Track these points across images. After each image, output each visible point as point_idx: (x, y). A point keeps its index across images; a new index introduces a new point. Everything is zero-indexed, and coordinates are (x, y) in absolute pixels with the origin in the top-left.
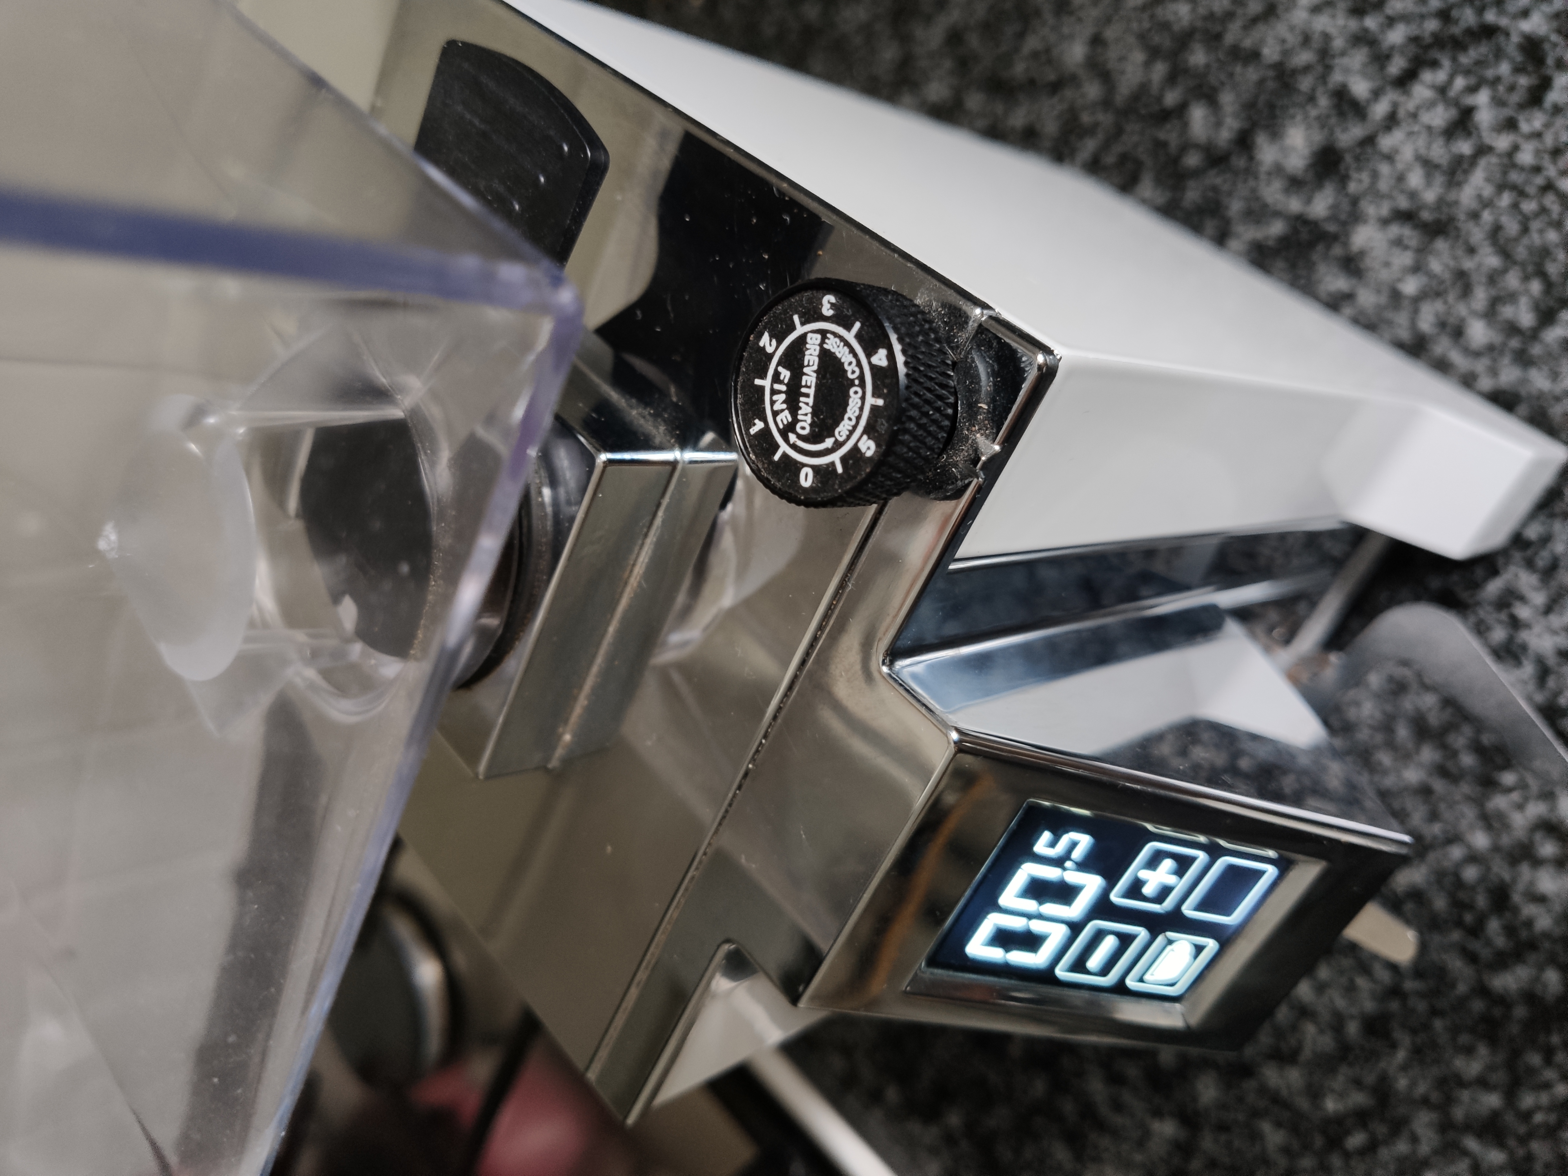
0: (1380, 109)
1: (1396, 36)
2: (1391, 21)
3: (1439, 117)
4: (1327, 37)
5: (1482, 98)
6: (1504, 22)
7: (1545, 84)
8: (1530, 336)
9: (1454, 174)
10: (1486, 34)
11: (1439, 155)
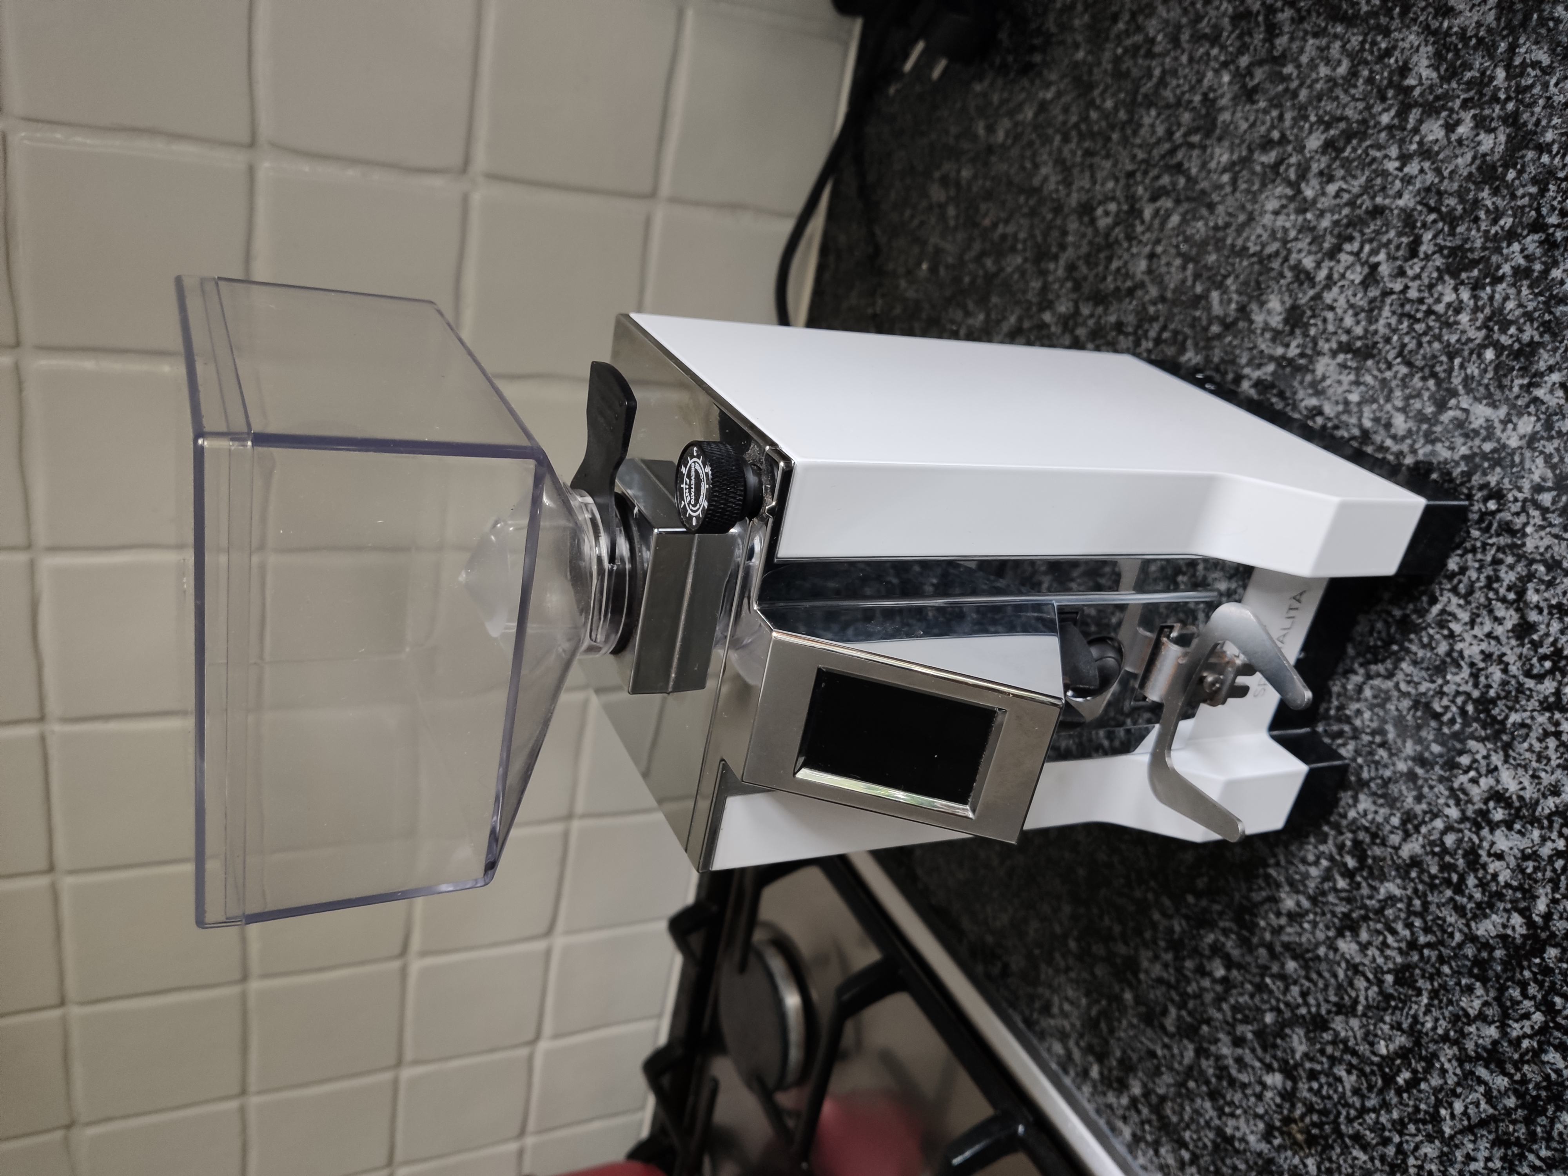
0: (1322, 274)
1: (1326, 223)
2: (1322, 214)
3: (1358, 274)
4: (1285, 230)
5: (1382, 256)
6: (1387, 202)
7: (1417, 241)
8: (1433, 421)
9: (1372, 311)
10: (1377, 211)
11: (1360, 301)
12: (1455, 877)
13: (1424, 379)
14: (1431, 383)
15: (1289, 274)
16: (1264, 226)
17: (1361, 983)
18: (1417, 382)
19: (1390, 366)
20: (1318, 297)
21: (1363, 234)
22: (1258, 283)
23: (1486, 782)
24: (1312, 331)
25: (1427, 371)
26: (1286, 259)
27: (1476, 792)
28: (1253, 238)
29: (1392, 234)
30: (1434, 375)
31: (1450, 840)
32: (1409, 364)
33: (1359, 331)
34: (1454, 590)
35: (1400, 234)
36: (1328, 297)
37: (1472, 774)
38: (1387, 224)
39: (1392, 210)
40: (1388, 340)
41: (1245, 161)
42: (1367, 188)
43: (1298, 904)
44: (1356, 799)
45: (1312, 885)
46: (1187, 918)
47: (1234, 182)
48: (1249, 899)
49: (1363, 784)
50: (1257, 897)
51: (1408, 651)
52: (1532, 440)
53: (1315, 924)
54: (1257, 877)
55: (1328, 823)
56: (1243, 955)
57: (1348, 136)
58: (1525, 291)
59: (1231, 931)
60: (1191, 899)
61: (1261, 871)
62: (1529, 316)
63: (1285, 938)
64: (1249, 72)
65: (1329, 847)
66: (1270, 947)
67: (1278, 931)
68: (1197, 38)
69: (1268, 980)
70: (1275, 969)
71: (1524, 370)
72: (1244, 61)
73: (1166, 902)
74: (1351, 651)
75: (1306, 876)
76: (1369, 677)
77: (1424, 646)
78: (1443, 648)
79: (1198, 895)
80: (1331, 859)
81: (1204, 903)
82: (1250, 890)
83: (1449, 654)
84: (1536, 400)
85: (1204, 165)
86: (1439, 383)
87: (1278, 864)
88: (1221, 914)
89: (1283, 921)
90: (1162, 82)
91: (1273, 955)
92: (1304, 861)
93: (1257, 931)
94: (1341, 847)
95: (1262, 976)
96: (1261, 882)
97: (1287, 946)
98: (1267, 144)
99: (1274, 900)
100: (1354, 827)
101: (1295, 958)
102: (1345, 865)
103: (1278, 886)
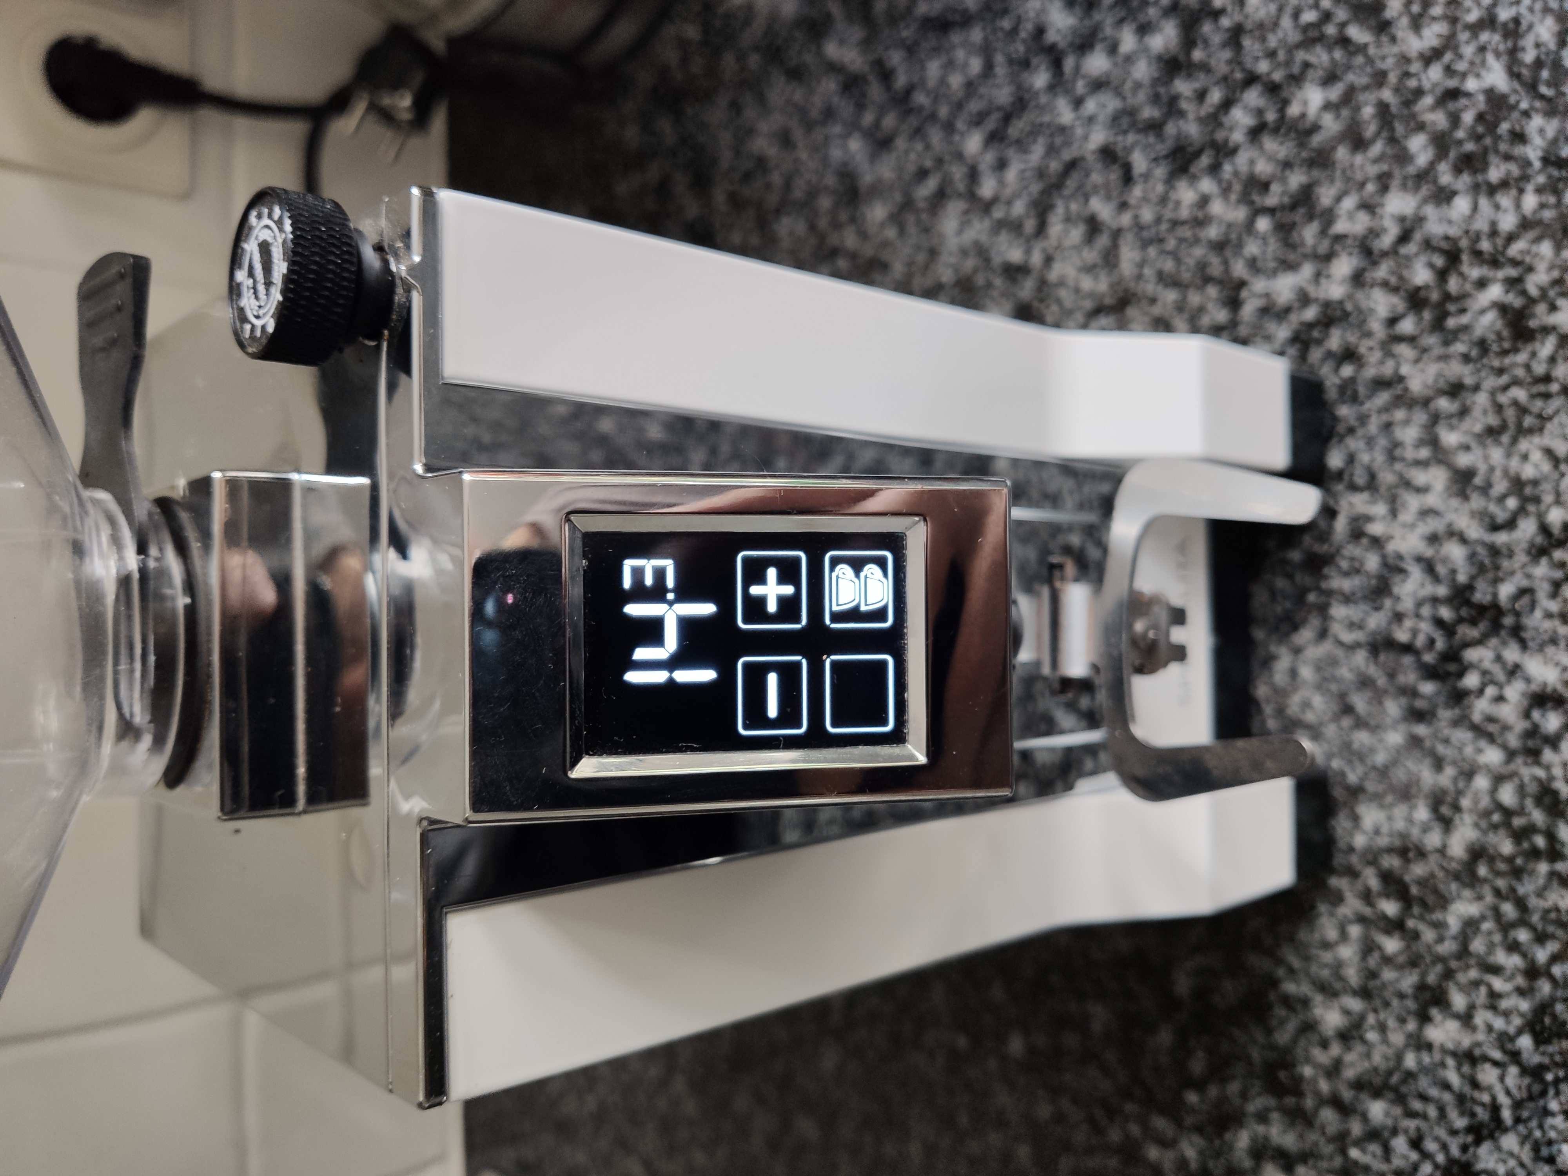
0: (1036, 259)
2: (1010, 203)
3: (1077, 234)
4: (976, 242)
5: (1095, 203)
6: (1077, 152)
7: (1127, 167)
12: (1540, 841)
13: (1200, 291)
14: (1211, 290)
16: (952, 253)
17: (1488, 1075)
20: (1042, 282)
21: (1063, 196)
23: (1514, 692)
25: (1200, 282)
26: (989, 268)
27: (1509, 712)
30: (1209, 280)
31: (1507, 795)
32: (1177, 286)
33: (1103, 287)
34: (1353, 488)
35: (1105, 174)
36: (1053, 277)
37: (1490, 691)
38: (1087, 173)
39: (1084, 158)
43: (1346, 1012)
44: (1356, 819)
45: (1352, 975)
46: (1199, 1129)
48: (1273, 1047)
49: (1356, 792)
50: (1283, 1037)
51: (1329, 593)
52: (1358, 279)
53: (1382, 1028)
54: (1270, 1007)
55: (1332, 871)
56: (1301, 1137)
58: (1269, 145)
59: (1267, 1110)
60: (1192, 1098)
61: (1272, 996)
63: (1349, 1073)
65: (1352, 905)
66: (1336, 1102)
67: (1334, 1070)
69: (1354, 1153)
70: (1356, 1128)
73: (1160, 1123)
74: (1259, 634)
75: (1338, 966)
76: (1297, 651)
77: (1346, 574)
78: (1372, 562)
79: (1200, 1086)
80: (1361, 919)
81: (1213, 1091)
82: (1269, 1031)
83: (1385, 564)
85: (862, 236)
87: (1292, 971)
88: (1244, 1095)
89: (1336, 1049)
91: (1344, 1109)
92: (1327, 945)
93: (1305, 1087)
94: (1367, 896)
95: (1343, 1152)
96: (1280, 1012)
97: (1359, 1085)
99: (1309, 1027)
100: (1372, 857)
101: (1377, 1094)
102: (1384, 917)
103: (1305, 1003)
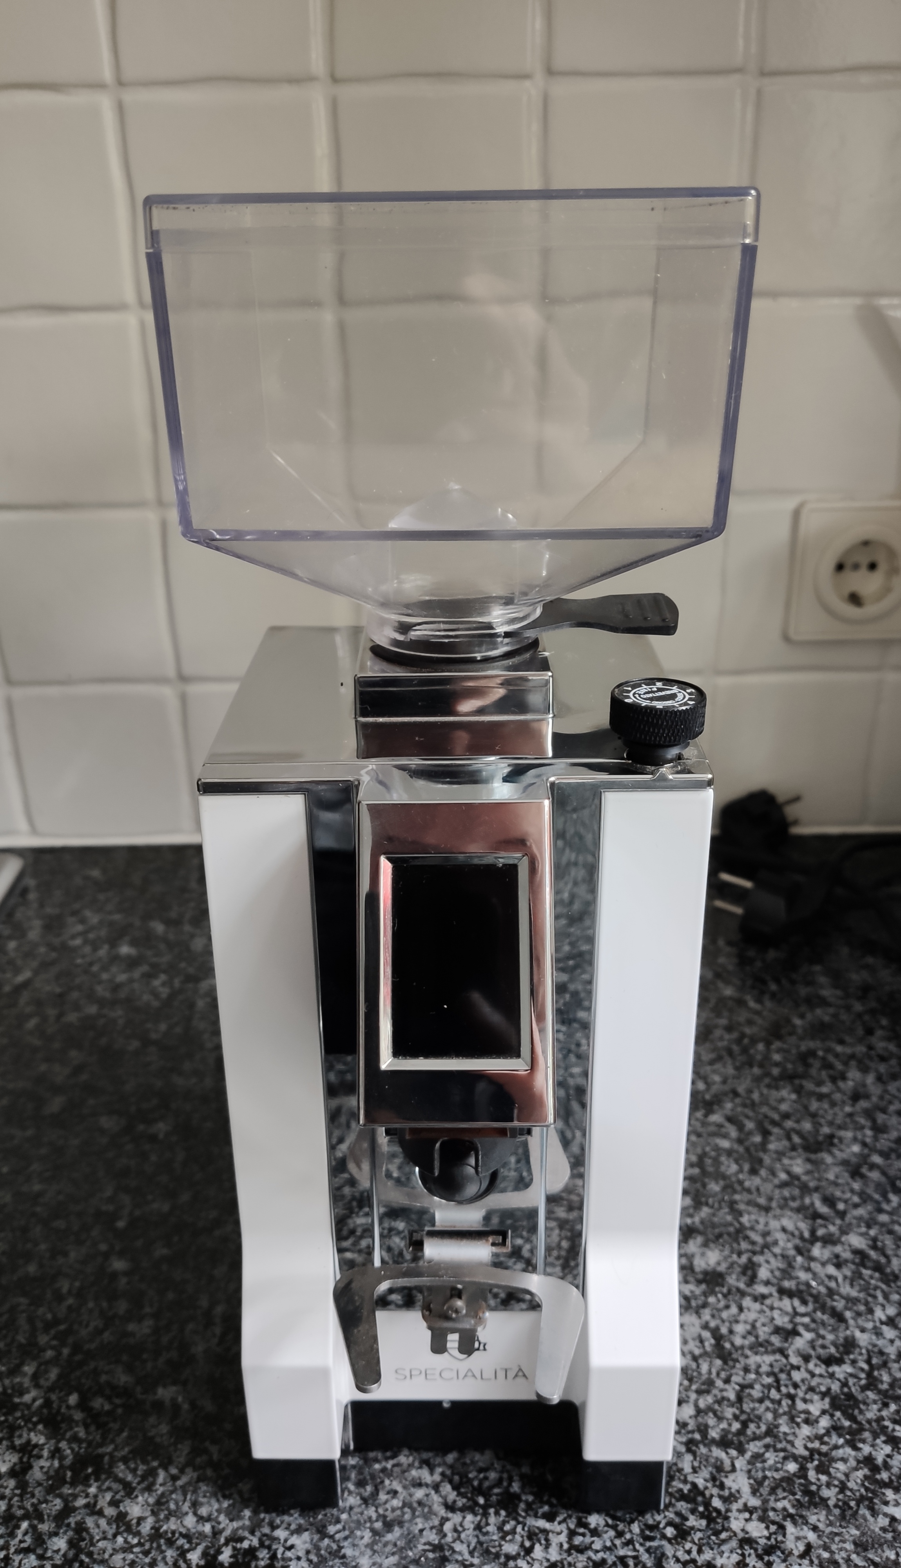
0: (761, 1289)
1: (803, 1276)
2: (808, 1269)
3: (782, 1321)
4: (776, 1243)
5: (808, 1336)
6: (851, 1322)
7: (840, 1362)
8: (706, 1440)
9: (761, 1346)
10: (839, 1317)
11: (763, 1332)
13: (736, 1417)
14: (736, 1426)
15: (744, 1259)
16: (767, 1224)
18: (729, 1412)
19: (727, 1381)
20: (743, 1294)
21: (814, 1311)
22: (719, 1236)
24: (712, 1300)
25: (743, 1417)
26: (754, 1253)
28: (753, 1217)
29: (830, 1337)
30: (745, 1425)
32: (740, 1399)
33: (738, 1341)
34: (572, 1534)
35: (834, 1344)
36: (747, 1302)
38: (834, 1330)
39: (847, 1328)
40: (746, 1370)
41: (805, 1189)
42: (851, 1301)
43: (140, 1520)
44: (299, 1531)
45: (172, 1525)
46: (48, 1403)
47: (784, 1185)
48: (113, 1462)
49: (322, 1532)
50: (121, 1470)
51: (485, 1515)
52: (747, 1541)
53: (127, 1548)
54: (145, 1462)
55: (255, 1512)
56: (39, 1484)
57: (877, 1267)
58: (860, 1474)
59: (62, 1458)
60: (73, 1399)
61: (155, 1464)
62: (843, 1488)
63: (90, 1522)
64: (873, 1167)
65: (228, 1526)
66: (68, 1510)
67: (93, 1510)
68: (869, 1114)
69: (25, 1525)
70: (44, 1527)
71: (799, 1505)
72: (876, 1159)
73: (53, 1374)
74: (450, 1458)
75: (178, 1514)
76: (436, 1487)
77: (500, 1529)
78: (510, 1548)
79: (83, 1405)
80: (216, 1533)
81: (78, 1416)
82: (125, 1460)
83: (508, 1557)
84: (782, 1528)
85: (780, 1154)
86: (741, 1432)
87: (174, 1478)
88: (75, 1439)
89: (110, 1511)
90: (821, 1097)
91: (60, 1518)
92: (195, 1505)
93: (80, 1488)
94: (235, 1539)
95: (26, 1517)
96: (142, 1468)
97: (81, 1528)
98: (830, 1201)
99: (129, 1491)
100: (267, 1542)
101: (71, 1543)
102: (219, 1552)
103: (149, 1489)
